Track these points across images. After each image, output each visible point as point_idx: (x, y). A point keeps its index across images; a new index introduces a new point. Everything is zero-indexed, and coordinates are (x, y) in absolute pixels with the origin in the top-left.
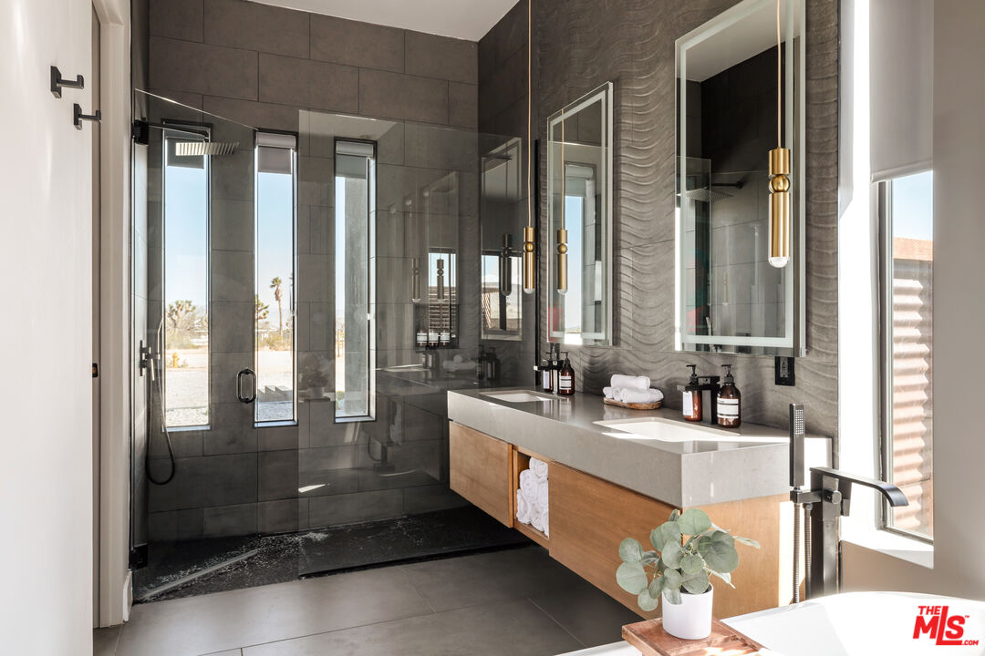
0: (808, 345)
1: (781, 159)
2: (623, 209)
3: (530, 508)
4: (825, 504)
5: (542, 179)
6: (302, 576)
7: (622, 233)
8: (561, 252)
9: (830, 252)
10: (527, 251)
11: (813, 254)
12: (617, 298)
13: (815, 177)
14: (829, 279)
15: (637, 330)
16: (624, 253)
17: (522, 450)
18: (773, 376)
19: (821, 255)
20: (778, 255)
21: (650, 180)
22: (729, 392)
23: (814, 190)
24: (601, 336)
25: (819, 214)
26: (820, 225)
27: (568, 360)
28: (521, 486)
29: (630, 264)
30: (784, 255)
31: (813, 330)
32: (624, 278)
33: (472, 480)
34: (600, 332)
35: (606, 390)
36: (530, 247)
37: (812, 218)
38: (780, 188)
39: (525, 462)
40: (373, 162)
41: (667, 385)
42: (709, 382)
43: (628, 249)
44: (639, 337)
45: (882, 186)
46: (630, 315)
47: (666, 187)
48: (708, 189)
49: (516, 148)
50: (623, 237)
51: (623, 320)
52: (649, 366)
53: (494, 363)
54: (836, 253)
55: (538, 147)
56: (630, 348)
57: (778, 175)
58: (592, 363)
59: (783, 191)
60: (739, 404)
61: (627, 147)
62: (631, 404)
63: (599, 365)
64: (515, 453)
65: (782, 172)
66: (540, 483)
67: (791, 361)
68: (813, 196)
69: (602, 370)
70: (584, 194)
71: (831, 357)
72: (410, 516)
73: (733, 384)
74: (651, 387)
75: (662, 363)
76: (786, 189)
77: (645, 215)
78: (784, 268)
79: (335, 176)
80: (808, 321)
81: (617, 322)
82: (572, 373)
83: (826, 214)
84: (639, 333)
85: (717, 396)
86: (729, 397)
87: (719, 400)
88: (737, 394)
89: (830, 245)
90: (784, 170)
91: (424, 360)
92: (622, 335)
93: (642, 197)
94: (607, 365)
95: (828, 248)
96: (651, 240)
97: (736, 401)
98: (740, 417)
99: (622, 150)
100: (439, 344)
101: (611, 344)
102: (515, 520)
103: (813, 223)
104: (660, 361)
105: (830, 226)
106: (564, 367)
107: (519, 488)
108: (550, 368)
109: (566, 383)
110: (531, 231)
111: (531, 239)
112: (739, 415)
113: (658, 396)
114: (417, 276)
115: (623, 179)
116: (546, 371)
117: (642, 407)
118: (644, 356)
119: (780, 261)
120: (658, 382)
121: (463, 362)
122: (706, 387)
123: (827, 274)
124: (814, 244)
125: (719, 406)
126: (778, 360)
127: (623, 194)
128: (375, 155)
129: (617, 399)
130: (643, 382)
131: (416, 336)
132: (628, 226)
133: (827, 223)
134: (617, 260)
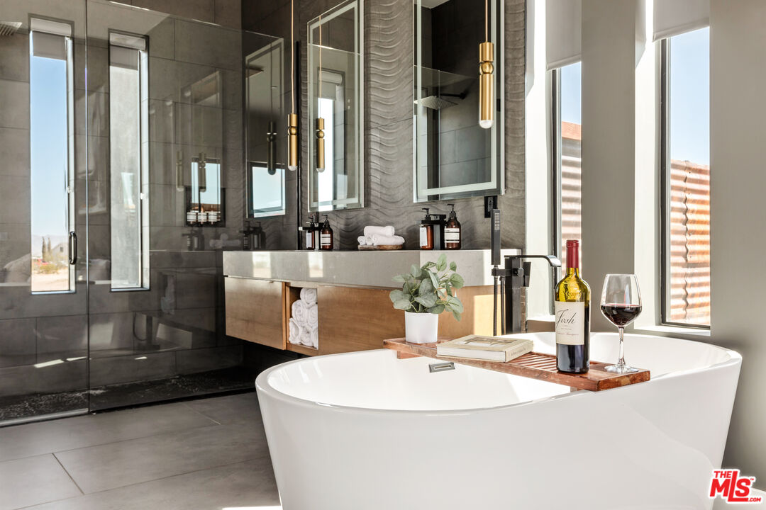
0: (506, 186)
1: (487, 50)
2: (372, 96)
3: (301, 330)
4: (514, 277)
5: (302, 75)
6: (93, 412)
7: (372, 116)
8: (319, 137)
9: (520, 119)
10: (291, 134)
11: (509, 120)
12: (368, 168)
13: (511, 65)
14: (519, 138)
15: (384, 192)
16: (373, 132)
17: (293, 284)
18: (483, 212)
19: (514, 121)
20: (485, 119)
21: (394, 73)
22: (453, 223)
23: (510, 75)
24: (355, 200)
25: (514, 92)
26: (514, 100)
27: (327, 222)
28: (293, 315)
29: (378, 140)
30: (489, 119)
31: (509, 174)
32: (373, 152)
33: (248, 321)
34: (354, 197)
35: (360, 239)
36: (294, 131)
37: (508, 94)
38: (487, 71)
39: (296, 293)
40: (144, 56)
41: (407, 232)
42: (438, 219)
43: (376, 128)
44: (385, 197)
45: (554, 72)
46: (378, 181)
47: (406, 77)
48: (438, 97)
49: (278, 50)
50: (373, 119)
51: (373, 186)
52: (394, 220)
53: (260, 235)
54: (524, 119)
55: (300, 47)
56: (378, 207)
57: (486, 62)
58: (347, 225)
59: (489, 73)
60: (460, 232)
61: (376, 46)
62: (380, 246)
63: (353, 224)
64: (288, 289)
65: (488, 60)
66: (309, 308)
67: (495, 198)
68: (509, 79)
69: (356, 229)
70: (334, 97)
71: (521, 193)
72: (181, 376)
73: (456, 218)
74: (395, 234)
75: (404, 215)
76: (491, 72)
77: (390, 100)
78: (490, 128)
79: (109, 65)
80: (506, 169)
81: (368, 188)
82: (331, 232)
83: (518, 91)
84: (386, 194)
85: (444, 228)
86: (452, 227)
87: (446, 229)
88: (458, 225)
89: (520, 113)
90: (490, 58)
91: (189, 243)
92: (372, 198)
93: (388, 86)
94: (360, 224)
95: (519, 115)
96: (394, 120)
97: (458, 230)
98: (460, 242)
99: (371, 48)
100: (207, 224)
101: (363, 206)
102: (288, 344)
103: (509, 98)
104: (402, 214)
105: (520, 100)
106: (325, 229)
107: (291, 317)
108: (311, 229)
109: (326, 239)
110: (294, 117)
111: (294, 124)
112: (460, 240)
113: (400, 240)
114: (181, 168)
115: (372, 72)
116: (309, 232)
117: (389, 247)
118: (389, 212)
119: (487, 123)
120: (400, 230)
121: (229, 239)
122: (436, 222)
123: (518, 134)
124: (509, 113)
125: (445, 234)
126: (486, 199)
127: (372, 84)
128: (147, 49)
129: (369, 244)
130: (389, 230)
131: (186, 215)
132: (376, 109)
133: (518, 97)
134: (367, 138)
